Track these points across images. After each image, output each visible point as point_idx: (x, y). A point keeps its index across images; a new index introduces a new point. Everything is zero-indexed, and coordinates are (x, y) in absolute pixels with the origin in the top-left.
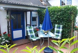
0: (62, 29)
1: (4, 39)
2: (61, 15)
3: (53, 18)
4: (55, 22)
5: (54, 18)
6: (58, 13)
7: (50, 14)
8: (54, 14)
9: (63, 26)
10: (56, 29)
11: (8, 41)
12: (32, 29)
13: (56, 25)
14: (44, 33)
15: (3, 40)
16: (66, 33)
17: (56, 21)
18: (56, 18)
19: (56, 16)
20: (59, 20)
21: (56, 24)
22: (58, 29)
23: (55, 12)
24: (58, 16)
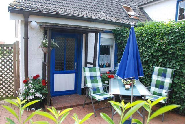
0: (171, 78)
1: (33, 91)
2: (169, 44)
3: (149, 50)
4: (154, 60)
5: (152, 51)
6: (163, 39)
7: (143, 40)
8: (153, 42)
9: (175, 71)
10: (155, 78)
11: (40, 96)
12: (98, 74)
13: (157, 69)
14: (124, 86)
15: (31, 91)
16: (180, 90)
17: (157, 57)
18: (157, 51)
19: (157, 45)
20: (164, 55)
21: (157, 65)
22: (160, 79)
23: (155, 35)
24: (162, 45)
